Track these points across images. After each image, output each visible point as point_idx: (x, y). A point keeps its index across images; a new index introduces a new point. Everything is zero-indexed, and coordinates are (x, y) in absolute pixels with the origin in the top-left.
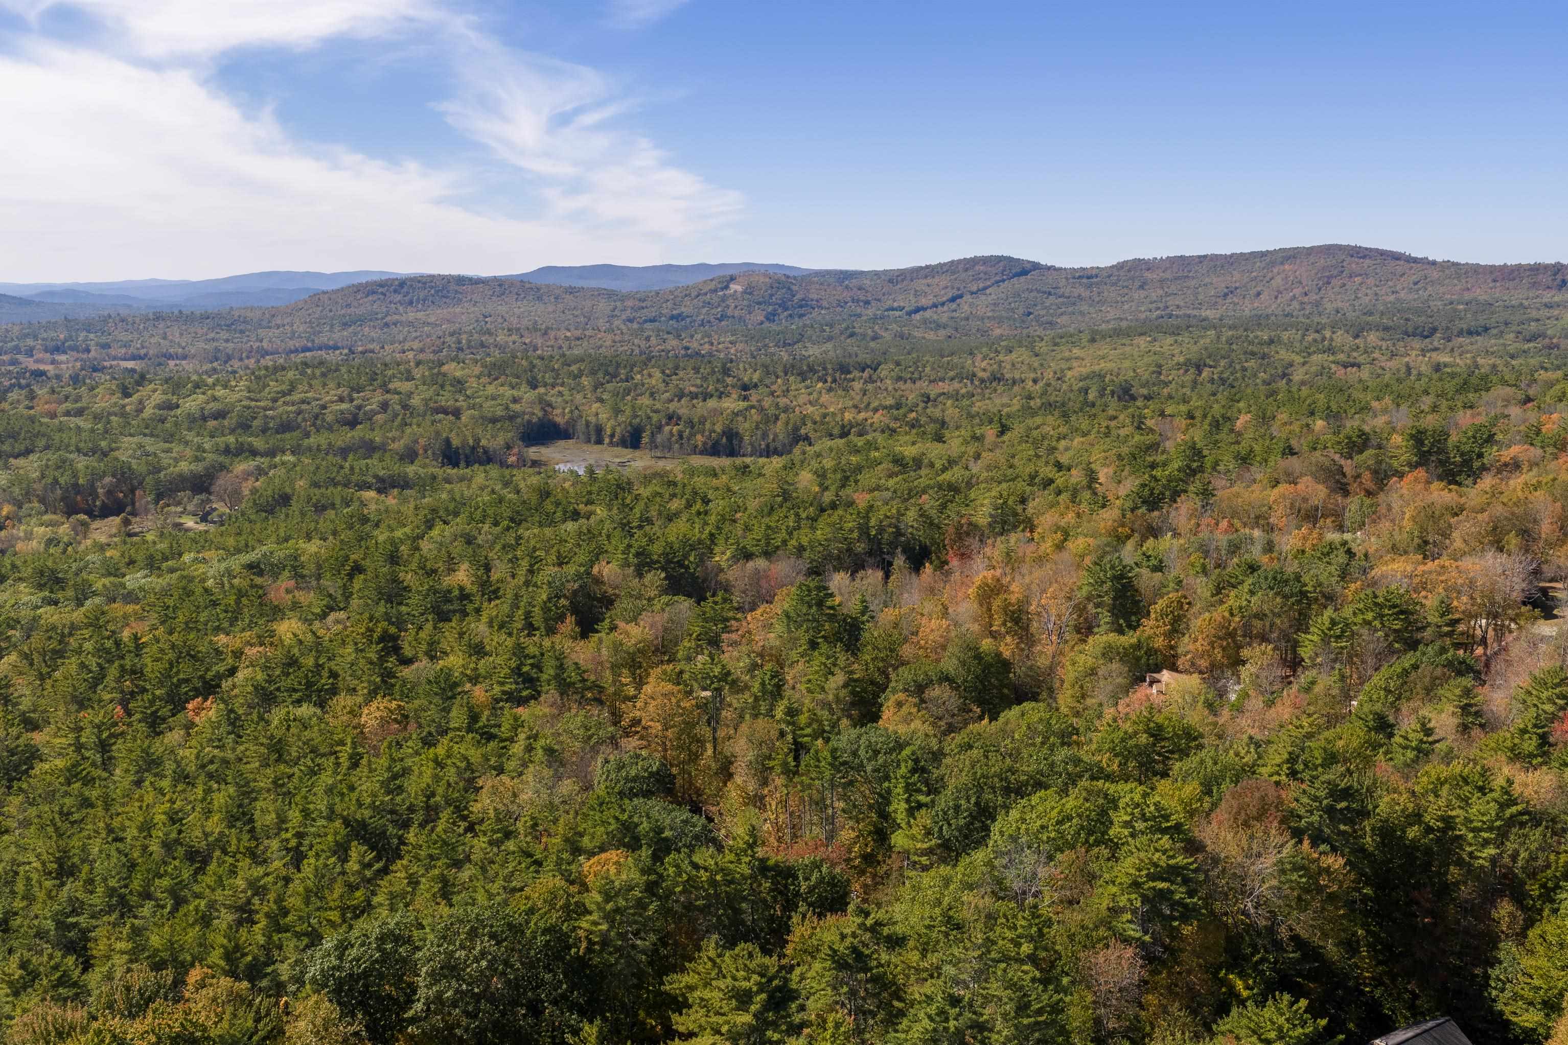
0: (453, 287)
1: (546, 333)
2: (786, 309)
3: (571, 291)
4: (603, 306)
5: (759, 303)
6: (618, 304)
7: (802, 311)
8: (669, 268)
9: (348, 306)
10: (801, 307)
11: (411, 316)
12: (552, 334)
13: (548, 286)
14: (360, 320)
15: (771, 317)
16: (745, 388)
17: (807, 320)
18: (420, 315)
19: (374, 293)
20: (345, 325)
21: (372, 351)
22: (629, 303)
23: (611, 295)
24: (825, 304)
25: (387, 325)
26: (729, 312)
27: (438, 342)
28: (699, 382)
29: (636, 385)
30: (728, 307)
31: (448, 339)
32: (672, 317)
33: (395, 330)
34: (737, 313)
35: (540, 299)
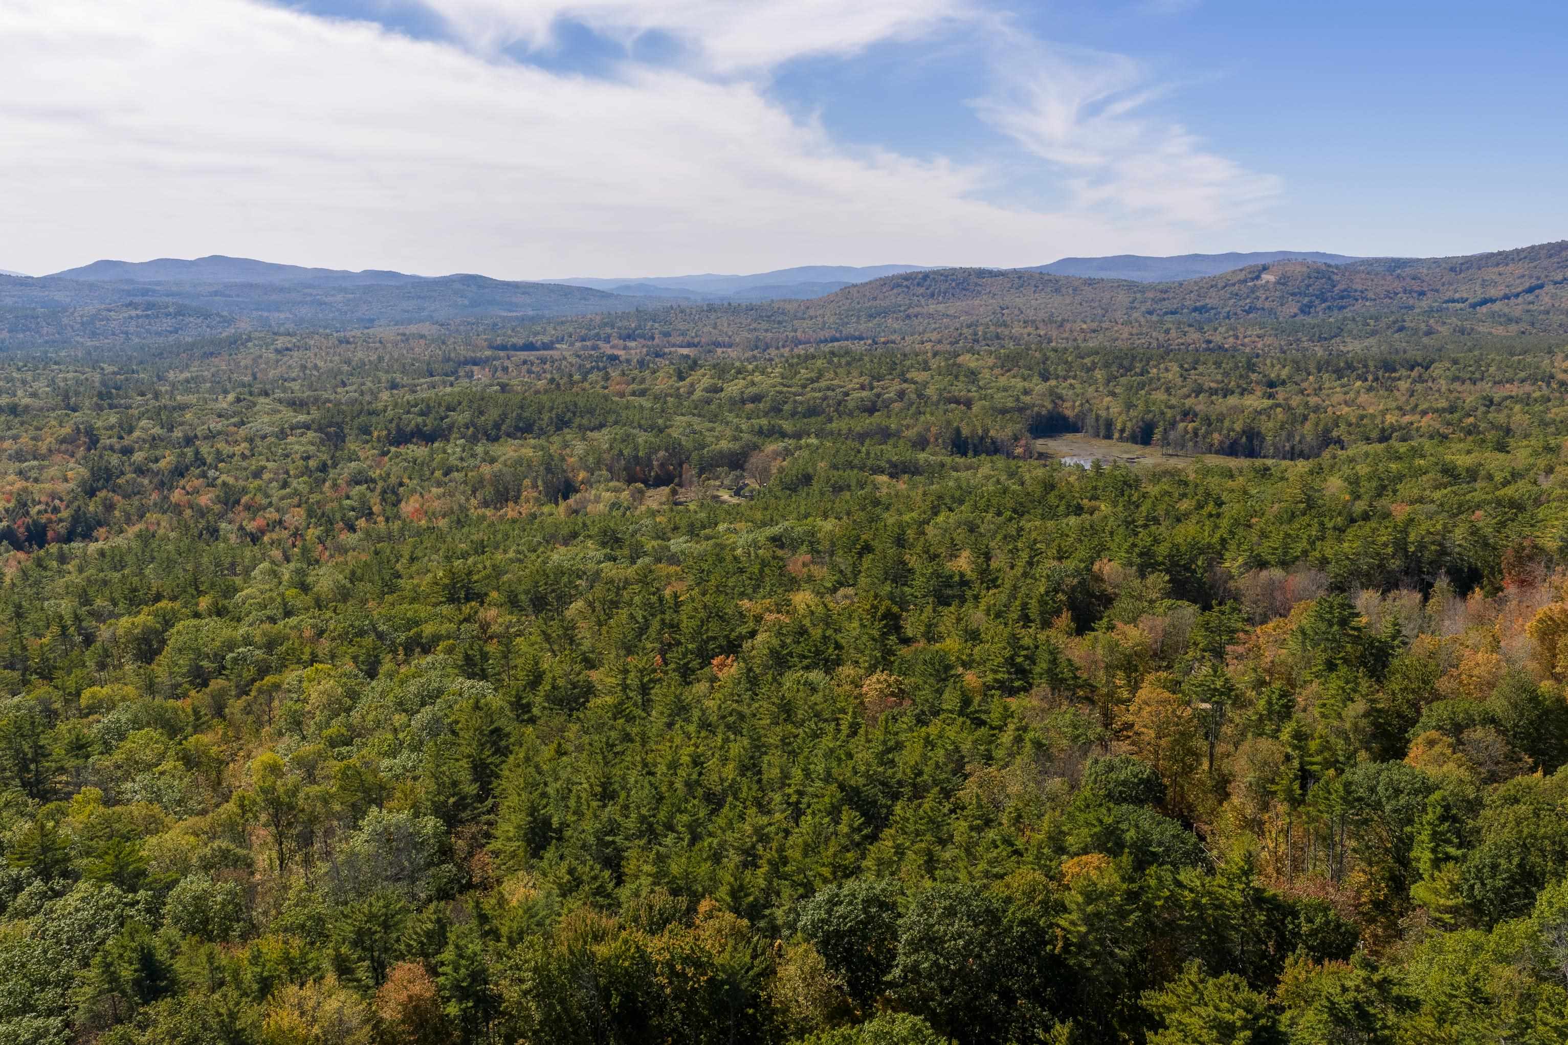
0: (974, 279)
1: (1061, 326)
2: (1325, 301)
3: (1090, 282)
4: (1123, 298)
5: (1293, 294)
6: (1139, 295)
7: (1343, 303)
8: (1196, 257)
9: (875, 299)
10: (1342, 298)
11: (932, 308)
12: (1068, 326)
13: (1067, 277)
14: (884, 313)
15: (1305, 310)
16: (1271, 384)
17: (1347, 312)
18: (941, 307)
19: (899, 285)
20: (871, 317)
21: (893, 342)
22: (1150, 295)
23: (1131, 286)
24: (1371, 295)
25: (908, 317)
26: (1259, 304)
27: (956, 334)
28: (1219, 377)
29: (1151, 380)
30: (1258, 298)
31: (965, 331)
32: (1195, 309)
33: (916, 322)
34: (1267, 305)
35: (1057, 291)
